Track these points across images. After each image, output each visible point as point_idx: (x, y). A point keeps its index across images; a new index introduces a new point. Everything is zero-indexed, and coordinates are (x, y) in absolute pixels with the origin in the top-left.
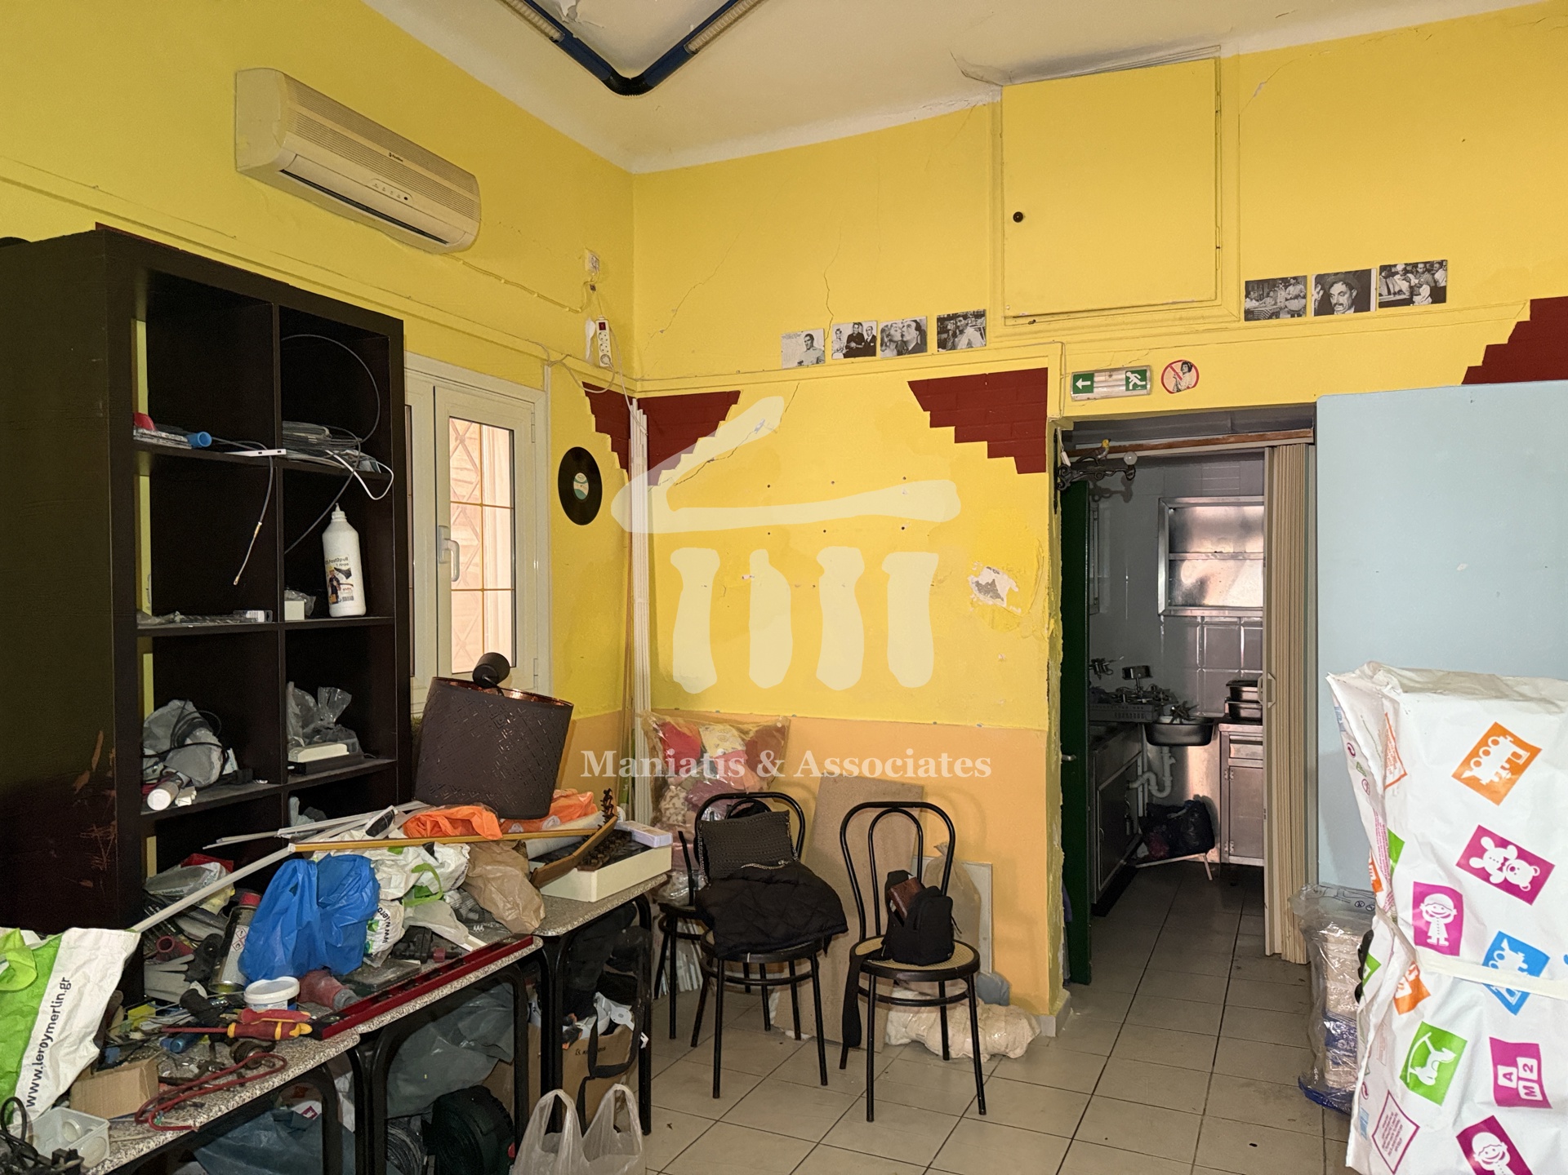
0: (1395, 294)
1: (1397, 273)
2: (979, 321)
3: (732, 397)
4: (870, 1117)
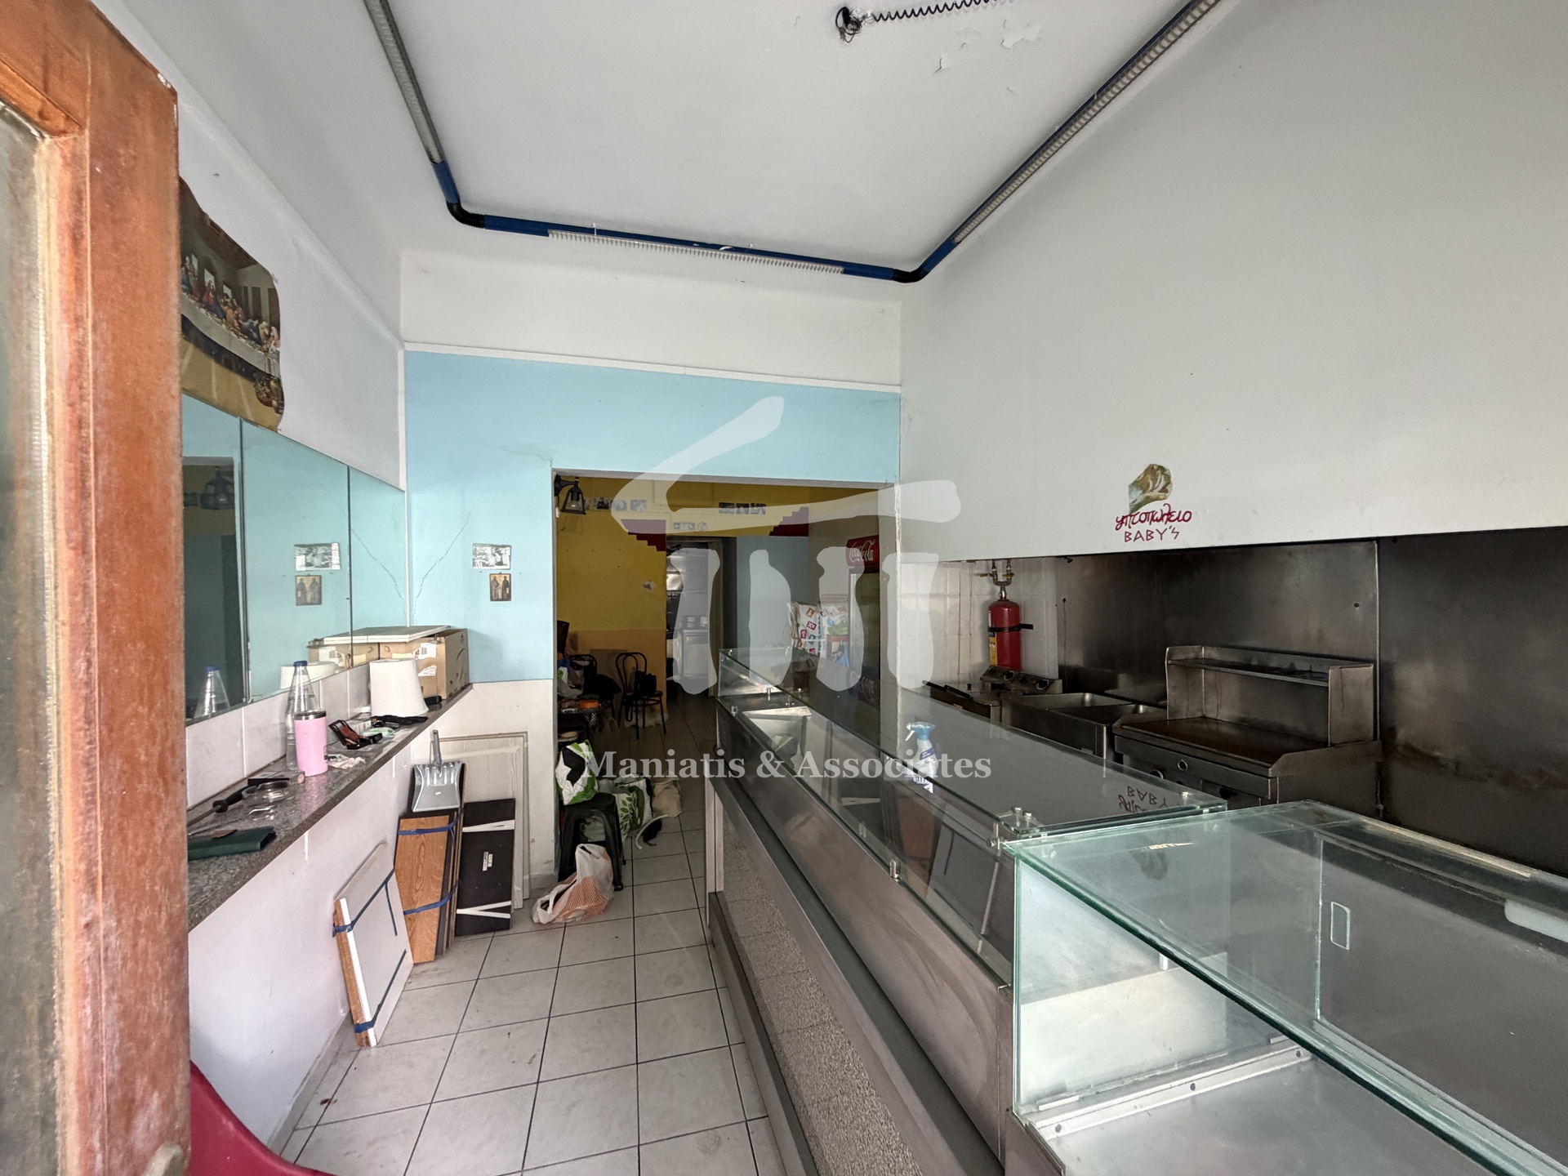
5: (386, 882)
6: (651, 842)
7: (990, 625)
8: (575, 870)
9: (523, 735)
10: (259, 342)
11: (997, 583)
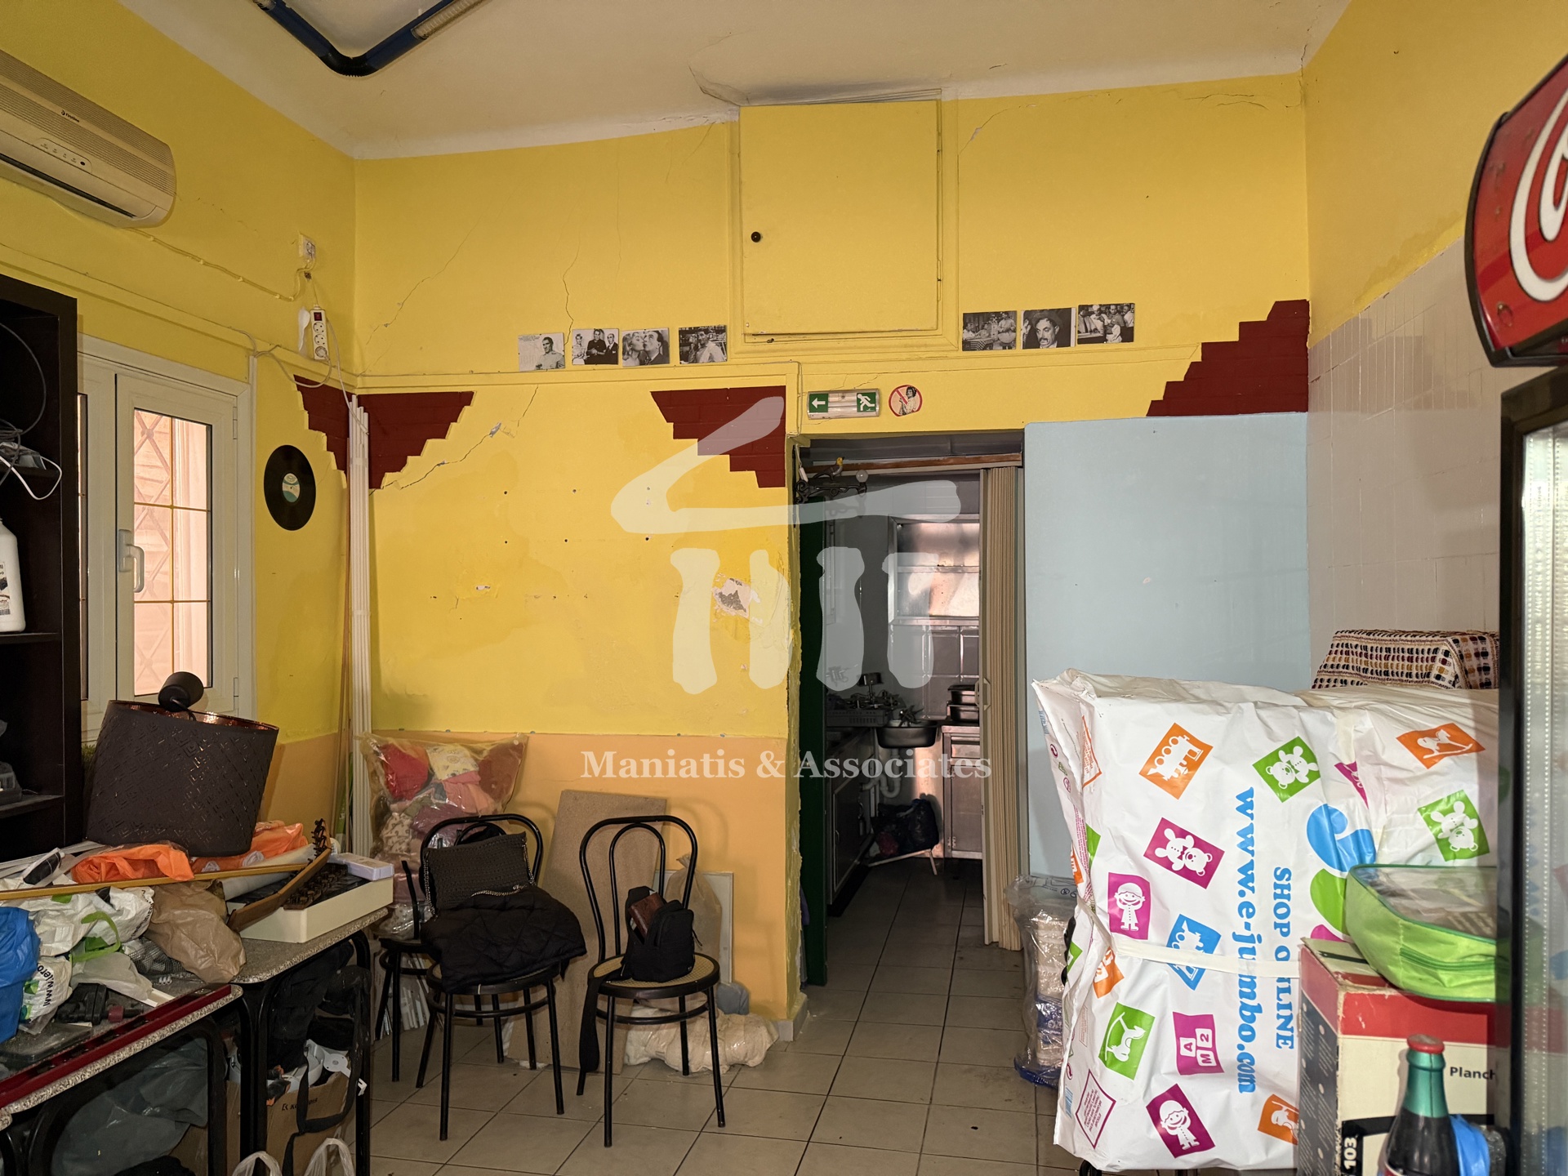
0: (1091, 332)
1: (1093, 313)
2: (720, 336)
3: (466, 398)
4: (608, 1142)
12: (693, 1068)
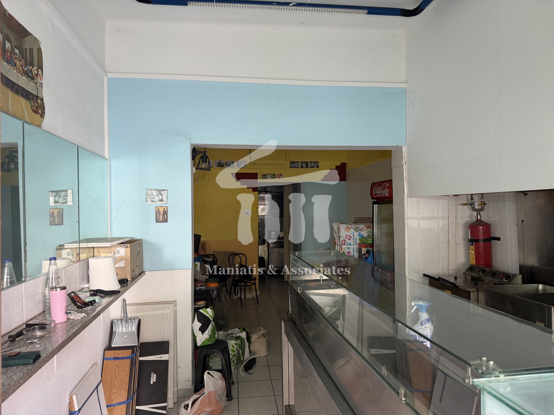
0: (312, 166)
1: (312, 163)
5: (97, 387)
6: (250, 371)
7: (470, 238)
8: (204, 386)
9: (174, 302)
10: (32, 78)
11: (474, 209)
12: (246, 298)
